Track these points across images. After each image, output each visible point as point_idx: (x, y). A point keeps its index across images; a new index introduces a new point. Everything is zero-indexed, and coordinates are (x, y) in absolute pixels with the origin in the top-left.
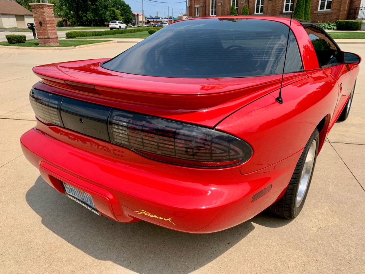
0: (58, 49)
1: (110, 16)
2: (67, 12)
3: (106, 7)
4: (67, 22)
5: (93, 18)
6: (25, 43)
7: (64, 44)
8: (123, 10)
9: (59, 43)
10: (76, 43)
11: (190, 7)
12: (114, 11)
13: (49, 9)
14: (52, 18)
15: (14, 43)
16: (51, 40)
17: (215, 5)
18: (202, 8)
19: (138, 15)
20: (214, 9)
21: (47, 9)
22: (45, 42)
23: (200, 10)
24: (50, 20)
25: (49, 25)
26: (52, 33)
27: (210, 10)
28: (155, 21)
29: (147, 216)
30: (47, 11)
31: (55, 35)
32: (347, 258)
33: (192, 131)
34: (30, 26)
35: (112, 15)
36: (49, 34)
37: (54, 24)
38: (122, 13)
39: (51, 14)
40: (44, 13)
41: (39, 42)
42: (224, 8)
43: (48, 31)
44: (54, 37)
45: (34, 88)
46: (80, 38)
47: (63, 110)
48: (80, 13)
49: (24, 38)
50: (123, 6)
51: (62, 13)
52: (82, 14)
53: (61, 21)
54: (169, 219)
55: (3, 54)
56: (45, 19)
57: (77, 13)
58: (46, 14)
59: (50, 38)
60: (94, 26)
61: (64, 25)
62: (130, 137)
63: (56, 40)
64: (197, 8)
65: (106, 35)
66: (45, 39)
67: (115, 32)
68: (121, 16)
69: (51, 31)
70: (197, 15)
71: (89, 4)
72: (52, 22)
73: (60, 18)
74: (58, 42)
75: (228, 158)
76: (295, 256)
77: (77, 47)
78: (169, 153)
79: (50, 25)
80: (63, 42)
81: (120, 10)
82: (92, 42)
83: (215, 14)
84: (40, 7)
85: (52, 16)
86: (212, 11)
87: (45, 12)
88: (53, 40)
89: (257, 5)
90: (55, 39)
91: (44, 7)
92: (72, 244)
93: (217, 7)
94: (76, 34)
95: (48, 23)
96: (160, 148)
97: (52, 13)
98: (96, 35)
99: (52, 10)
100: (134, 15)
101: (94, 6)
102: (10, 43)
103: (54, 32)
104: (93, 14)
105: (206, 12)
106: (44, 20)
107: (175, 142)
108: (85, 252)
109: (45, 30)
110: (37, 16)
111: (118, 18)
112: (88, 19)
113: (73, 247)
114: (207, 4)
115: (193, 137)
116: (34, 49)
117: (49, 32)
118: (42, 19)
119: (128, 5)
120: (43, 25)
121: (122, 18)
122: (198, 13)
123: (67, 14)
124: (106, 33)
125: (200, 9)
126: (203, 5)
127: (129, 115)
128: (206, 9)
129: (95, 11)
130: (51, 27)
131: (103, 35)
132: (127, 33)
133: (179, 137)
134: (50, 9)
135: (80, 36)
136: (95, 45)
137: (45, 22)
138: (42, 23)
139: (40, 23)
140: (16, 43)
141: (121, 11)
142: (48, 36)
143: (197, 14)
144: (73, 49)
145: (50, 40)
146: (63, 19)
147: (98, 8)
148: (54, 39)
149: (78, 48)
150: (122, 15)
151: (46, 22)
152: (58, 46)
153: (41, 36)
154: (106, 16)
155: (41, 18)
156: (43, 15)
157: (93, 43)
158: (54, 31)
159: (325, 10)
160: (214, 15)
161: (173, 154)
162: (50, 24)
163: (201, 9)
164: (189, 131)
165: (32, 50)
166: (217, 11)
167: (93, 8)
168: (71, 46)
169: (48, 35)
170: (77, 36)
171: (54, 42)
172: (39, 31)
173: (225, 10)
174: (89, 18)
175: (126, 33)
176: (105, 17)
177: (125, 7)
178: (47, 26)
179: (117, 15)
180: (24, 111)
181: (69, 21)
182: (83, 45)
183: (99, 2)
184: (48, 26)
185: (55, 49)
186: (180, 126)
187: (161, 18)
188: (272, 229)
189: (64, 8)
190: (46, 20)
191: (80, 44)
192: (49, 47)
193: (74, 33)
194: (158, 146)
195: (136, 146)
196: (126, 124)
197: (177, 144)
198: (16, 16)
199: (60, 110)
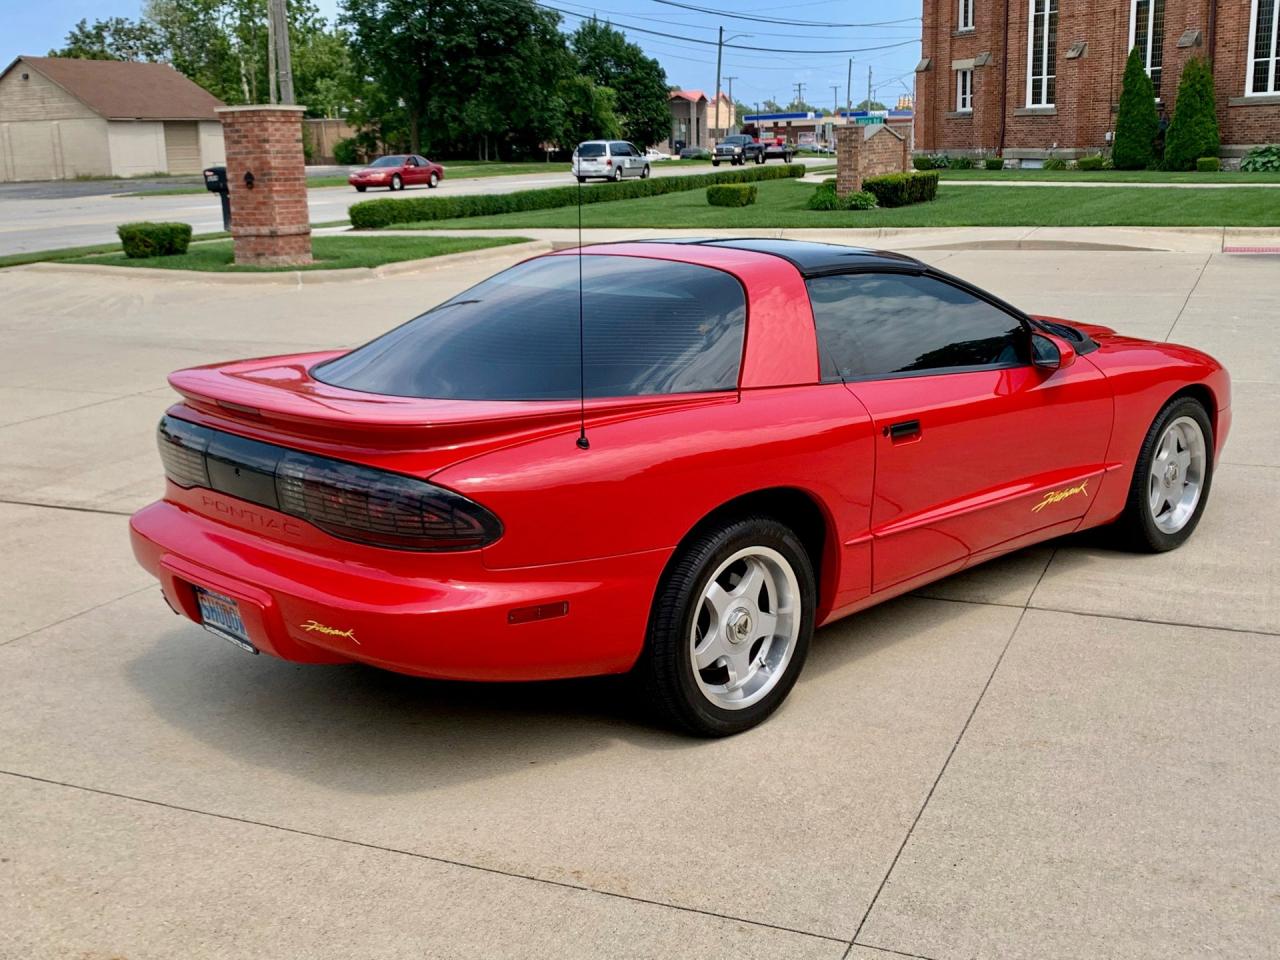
0: (305, 280)
1: (569, 114)
2: (381, 101)
3: (548, 78)
4: (375, 144)
5: (489, 127)
6: (183, 252)
7: (333, 257)
8: (629, 84)
9: (311, 255)
10: (377, 253)
11: (927, 69)
12: (584, 92)
13: (285, 128)
14: (293, 158)
15: (144, 256)
16: (281, 242)
17: (1049, 59)
18: (986, 75)
19: (703, 99)
20: (1045, 78)
21: (278, 125)
22: (260, 251)
23: (974, 82)
24: (284, 169)
25: (280, 186)
26: (290, 216)
27: (1025, 82)
28: (782, 128)
30: (278, 134)
31: (299, 223)
34: (215, 178)
35: (577, 111)
36: (278, 221)
37: (298, 179)
38: (624, 97)
39: (291, 145)
40: (266, 141)
41: (236, 252)
42: (1094, 74)
43: (273, 208)
44: (294, 229)
45: (170, 415)
46: (405, 225)
47: (211, 455)
48: (434, 104)
49: (182, 236)
50: (632, 64)
51: (359, 107)
52: (442, 109)
53: (352, 142)
54: (348, 633)
55: (102, 301)
56: (269, 163)
57: (419, 106)
58: (274, 146)
59: (278, 236)
60: (492, 158)
61: (361, 157)
62: (307, 498)
63: (301, 244)
64: (964, 74)
65: (519, 209)
66: (259, 240)
67: (563, 196)
68: (615, 110)
69: (287, 208)
70: (964, 105)
71: (477, 67)
72: (294, 174)
73: (350, 126)
74: (307, 252)
75: (451, 532)
77: (380, 268)
78: (362, 523)
79: (284, 185)
80: (331, 249)
81: (613, 86)
82: (445, 246)
83: (1049, 102)
84: (255, 119)
85: (295, 149)
86: (1037, 85)
87: (271, 138)
88: (289, 243)
89: (1257, 56)
90: (299, 239)
91: (269, 119)
93: (1059, 70)
94: (392, 209)
95: (276, 180)
96: (349, 515)
97: (298, 141)
98: (474, 214)
99: (297, 130)
100: (683, 103)
101: (498, 74)
102: (131, 256)
103: (297, 212)
104: (492, 109)
105: (1004, 93)
106: (264, 169)
107: (368, 503)
109: (264, 203)
110: (239, 153)
111: (602, 121)
112: (469, 128)
114: (1012, 56)
116: (213, 279)
117: (280, 213)
118: (257, 163)
119: (655, 62)
120: (258, 186)
121: (623, 120)
122: (968, 96)
123: (379, 108)
124: (520, 201)
125: (975, 80)
126: (990, 62)
128: (1005, 80)
129: (504, 98)
130: (286, 191)
131: (508, 212)
132: (616, 199)
134: (289, 125)
135: (409, 220)
136: (453, 260)
137: (265, 175)
138: (255, 177)
139: (249, 180)
140: (154, 254)
141: (619, 90)
142: (272, 228)
143: (964, 100)
144: (361, 277)
145: (277, 245)
146: (359, 130)
147: (513, 83)
148: (293, 239)
149: (385, 273)
150: (622, 109)
151: (270, 174)
152: (304, 268)
153: (248, 228)
154: (546, 115)
155: (255, 159)
156: (260, 147)
157: (447, 253)
158: (296, 207)
160: (1044, 105)
161: (368, 525)
162: (286, 180)
163: (981, 78)
164: (388, 484)
165: (207, 282)
166: (1059, 87)
167: (494, 84)
168: (355, 266)
169: (271, 225)
170: (395, 220)
171: (293, 252)
172: (242, 209)
173: (1100, 79)
174: (474, 124)
175: (610, 200)
176: (542, 121)
177: (640, 74)
178: (271, 191)
179: (598, 106)
180: (147, 494)
181: (384, 141)
182: (408, 259)
183: (518, 56)
184: (277, 191)
185: (294, 281)
186: (376, 477)
187: (811, 115)
189: (369, 83)
190: (270, 168)
191: (395, 254)
192: (272, 270)
193: (382, 206)
194: (346, 512)
195: (316, 513)
196: (301, 475)
197: (371, 507)
198: (169, 124)
199: (206, 455)
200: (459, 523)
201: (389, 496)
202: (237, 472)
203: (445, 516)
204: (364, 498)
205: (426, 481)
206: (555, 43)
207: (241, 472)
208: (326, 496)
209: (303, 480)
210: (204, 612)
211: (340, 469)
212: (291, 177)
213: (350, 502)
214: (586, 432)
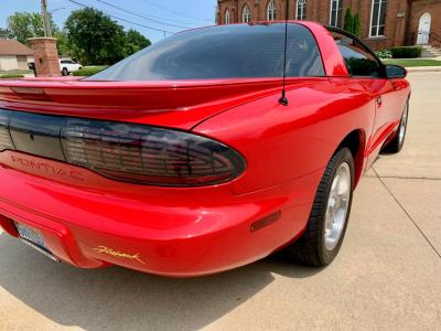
2: (77, 50)
3: (122, 43)
5: (107, 56)
13: (50, 44)
14: (54, 54)
21: (48, 44)
24: (52, 57)
26: (55, 71)
29: (108, 255)
30: (49, 46)
31: (58, 73)
32: (394, 313)
33: (162, 136)
34: (31, 66)
36: (51, 72)
37: (56, 60)
39: (53, 50)
40: (45, 48)
43: (50, 69)
44: (56, 75)
48: (92, 50)
51: (72, 51)
52: (95, 51)
54: (135, 256)
56: (47, 55)
57: (88, 51)
58: (48, 50)
62: (87, 151)
72: (55, 58)
75: (211, 171)
76: (325, 312)
78: (136, 168)
79: (52, 62)
84: (41, 41)
87: (47, 47)
91: (45, 42)
92: (31, 306)
95: (50, 60)
96: (124, 162)
97: (55, 49)
99: (54, 45)
103: (57, 70)
104: (107, 51)
106: (46, 57)
107: (140, 152)
108: (47, 316)
109: (47, 67)
110: (37, 52)
112: (102, 57)
113: (31, 310)
115: (164, 143)
118: (43, 55)
120: (44, 62)
123: (77, 52)
127: (85, 123)
129: (110, 48)
133: (145, 144)
134: (52, 44)
137: (46, 59)
138: (43, 60)
139: (41, 60)
147: (113, 44)
156: (43, 50)
158: (57, 68)
159: (377, 36)
161: (141, 169)
164: (157, 136)
167: (108, 45)
169: (49, 74)
172: (39, 69)
174: (103, 55)
178: (48, 63)
183: (114, 37)
184: (50, 63)
186: (146, 131)
188: (297, 280)
189: (74, 45)
194: (121, 160)
195: (95, 162)
196: (81, 135)
197: (144, 155)
198: (18, 56)
199: (8, 128)
200: (217, 164)
201: (159, 146)
202: (32, 137)
203: (205, 157)
204: (137, 149)
205: (190, 131)
206: (122, 34)
207: (35, 137)
208: (104, 149)
209: (82, 138)
210: (20, 232)
211: (112, 127)
212: (54, 60)
213: (124, 152)
214: (287, 93)
